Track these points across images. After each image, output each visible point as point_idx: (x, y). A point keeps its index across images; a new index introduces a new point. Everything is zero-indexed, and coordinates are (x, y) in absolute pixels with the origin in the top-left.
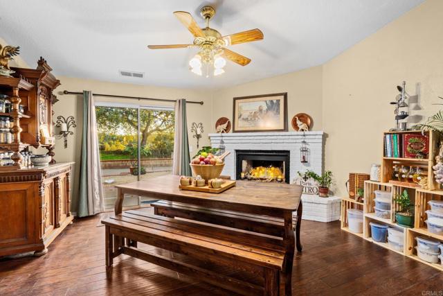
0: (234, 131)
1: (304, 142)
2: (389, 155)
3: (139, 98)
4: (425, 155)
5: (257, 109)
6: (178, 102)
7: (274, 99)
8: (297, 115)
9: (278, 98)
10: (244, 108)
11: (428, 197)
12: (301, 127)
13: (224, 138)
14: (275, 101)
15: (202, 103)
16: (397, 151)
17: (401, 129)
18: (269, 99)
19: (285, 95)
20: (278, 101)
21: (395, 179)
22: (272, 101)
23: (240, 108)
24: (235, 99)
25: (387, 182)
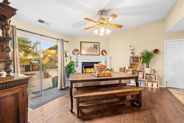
0: (81, 55)
1: (106, 59)
2: (131, 62)
3: (41, 35)
4: (138, 62)
5: (90, 47)
6: (60, 40)
7: (96, 44)
8: (103, 50)
9: (97, 44)
10: (85, 46)
11: (139, 71)
12: (104, 54)
13: (78, 57)
14: (96, 45)
15: (68, 42)
16: (133, 61)
17: (132, 56)
18: (94, 44)
19: (99, 43)
20: (97, 45)
21: (132, 68)
22: (95, 45)
23: (83, 46)
24: (81, 42)
25: (130, 69)
